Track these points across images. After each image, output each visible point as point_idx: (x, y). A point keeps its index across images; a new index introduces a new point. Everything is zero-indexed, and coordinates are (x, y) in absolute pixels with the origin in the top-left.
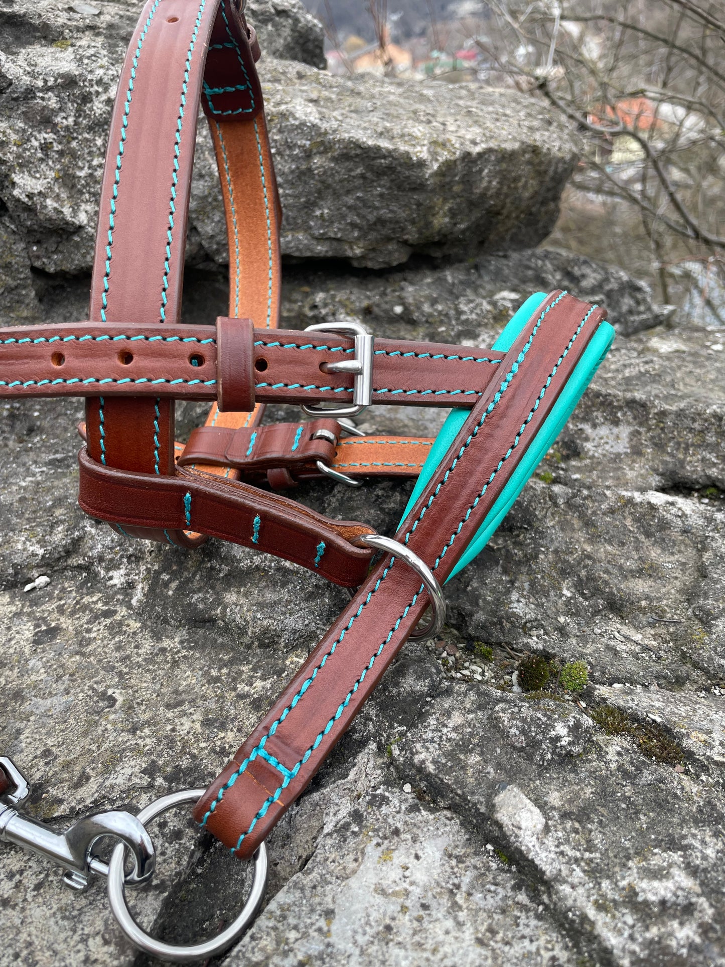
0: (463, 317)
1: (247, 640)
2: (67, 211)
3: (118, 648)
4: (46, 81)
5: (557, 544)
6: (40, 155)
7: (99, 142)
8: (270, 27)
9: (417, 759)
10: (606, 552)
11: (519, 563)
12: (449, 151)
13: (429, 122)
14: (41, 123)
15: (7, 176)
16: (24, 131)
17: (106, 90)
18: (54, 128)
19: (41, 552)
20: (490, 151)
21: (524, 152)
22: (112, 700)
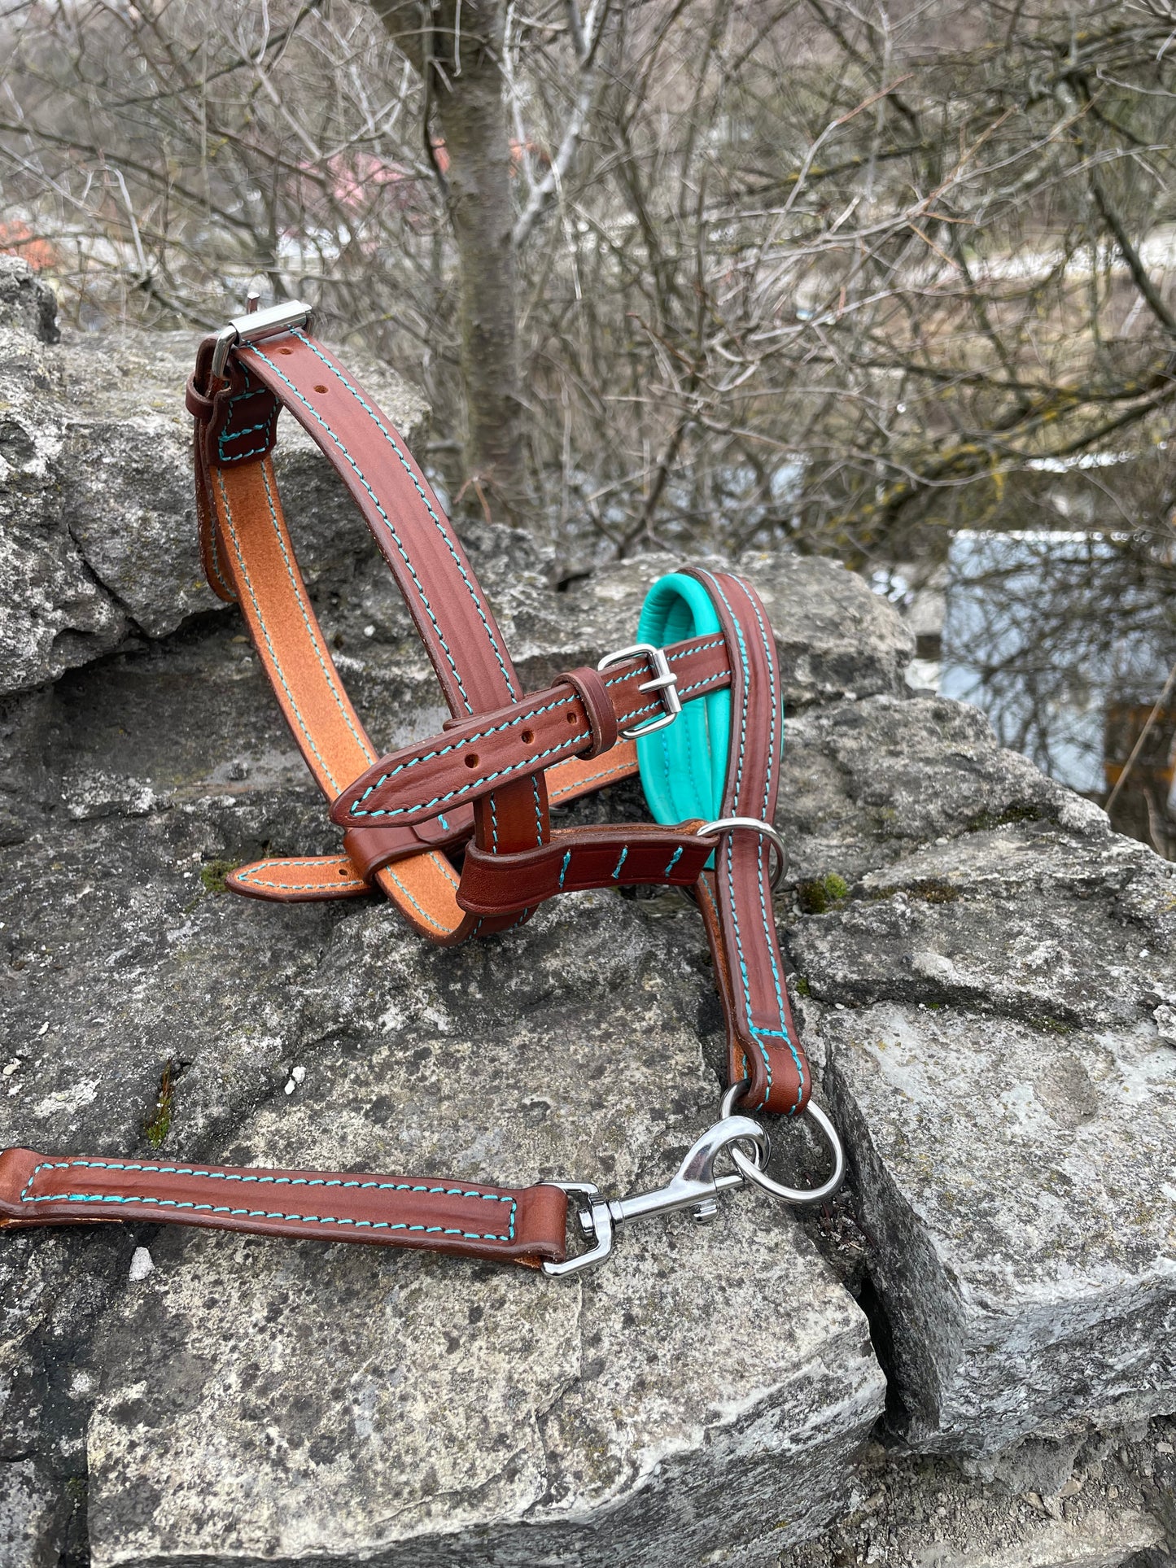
3: (476, 1072)
9: (839, 978)
19: (278, 1042)
22: (541, 1105)
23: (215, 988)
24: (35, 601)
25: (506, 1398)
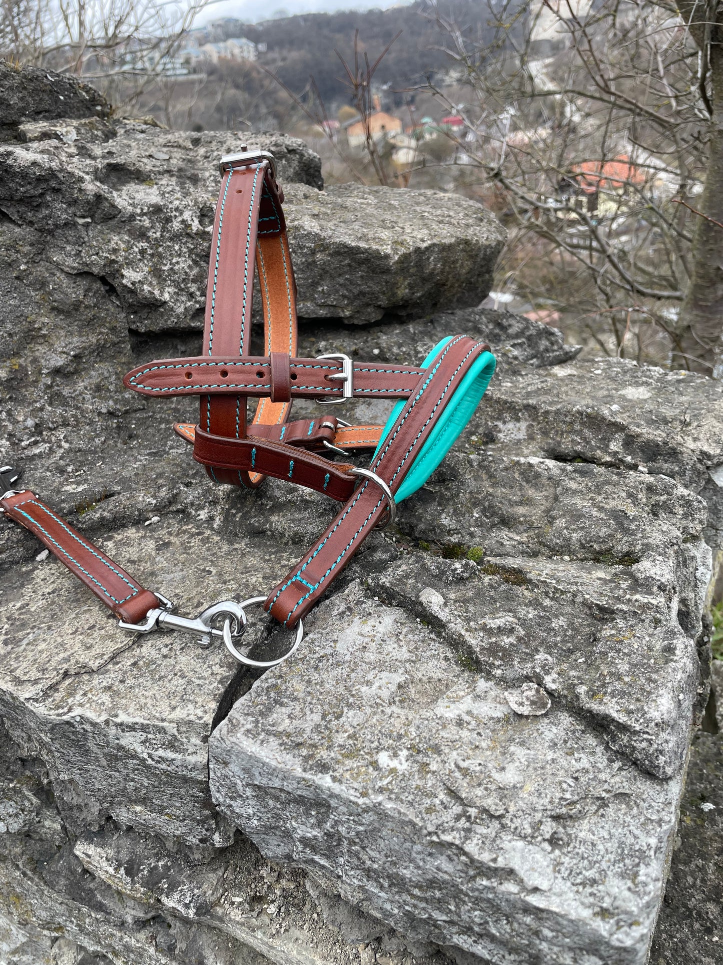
0: (420, 355)
1: (285, 540)
2: (157, 292)
3: (208, 550)
4: (142, 209)
5: (471, 488)
6: (139, 257)
7: (177, 247)
8: (284, 162)
10: (502, 492)
11: (448, 500)
12: (406, 248)
13: (393, 227)
14: (139, 236)
15: (118, 271)
16: (129, 242)
17: (181, 214)
18: (148, 239)
19: (154, 502)
20: (434, 245)
21: (459, 244)
22: (210, 572)
23: (160, 475)
24: (192, 290)
25: (64, 659)
